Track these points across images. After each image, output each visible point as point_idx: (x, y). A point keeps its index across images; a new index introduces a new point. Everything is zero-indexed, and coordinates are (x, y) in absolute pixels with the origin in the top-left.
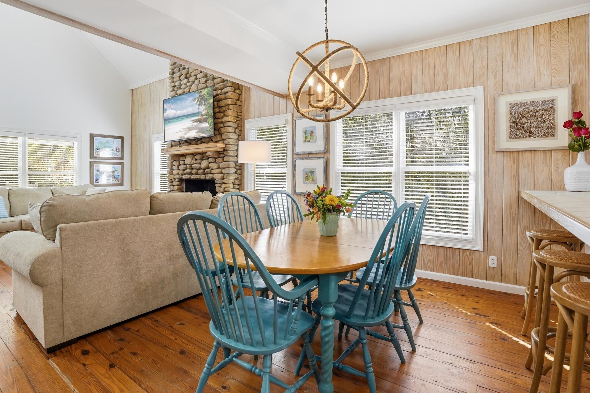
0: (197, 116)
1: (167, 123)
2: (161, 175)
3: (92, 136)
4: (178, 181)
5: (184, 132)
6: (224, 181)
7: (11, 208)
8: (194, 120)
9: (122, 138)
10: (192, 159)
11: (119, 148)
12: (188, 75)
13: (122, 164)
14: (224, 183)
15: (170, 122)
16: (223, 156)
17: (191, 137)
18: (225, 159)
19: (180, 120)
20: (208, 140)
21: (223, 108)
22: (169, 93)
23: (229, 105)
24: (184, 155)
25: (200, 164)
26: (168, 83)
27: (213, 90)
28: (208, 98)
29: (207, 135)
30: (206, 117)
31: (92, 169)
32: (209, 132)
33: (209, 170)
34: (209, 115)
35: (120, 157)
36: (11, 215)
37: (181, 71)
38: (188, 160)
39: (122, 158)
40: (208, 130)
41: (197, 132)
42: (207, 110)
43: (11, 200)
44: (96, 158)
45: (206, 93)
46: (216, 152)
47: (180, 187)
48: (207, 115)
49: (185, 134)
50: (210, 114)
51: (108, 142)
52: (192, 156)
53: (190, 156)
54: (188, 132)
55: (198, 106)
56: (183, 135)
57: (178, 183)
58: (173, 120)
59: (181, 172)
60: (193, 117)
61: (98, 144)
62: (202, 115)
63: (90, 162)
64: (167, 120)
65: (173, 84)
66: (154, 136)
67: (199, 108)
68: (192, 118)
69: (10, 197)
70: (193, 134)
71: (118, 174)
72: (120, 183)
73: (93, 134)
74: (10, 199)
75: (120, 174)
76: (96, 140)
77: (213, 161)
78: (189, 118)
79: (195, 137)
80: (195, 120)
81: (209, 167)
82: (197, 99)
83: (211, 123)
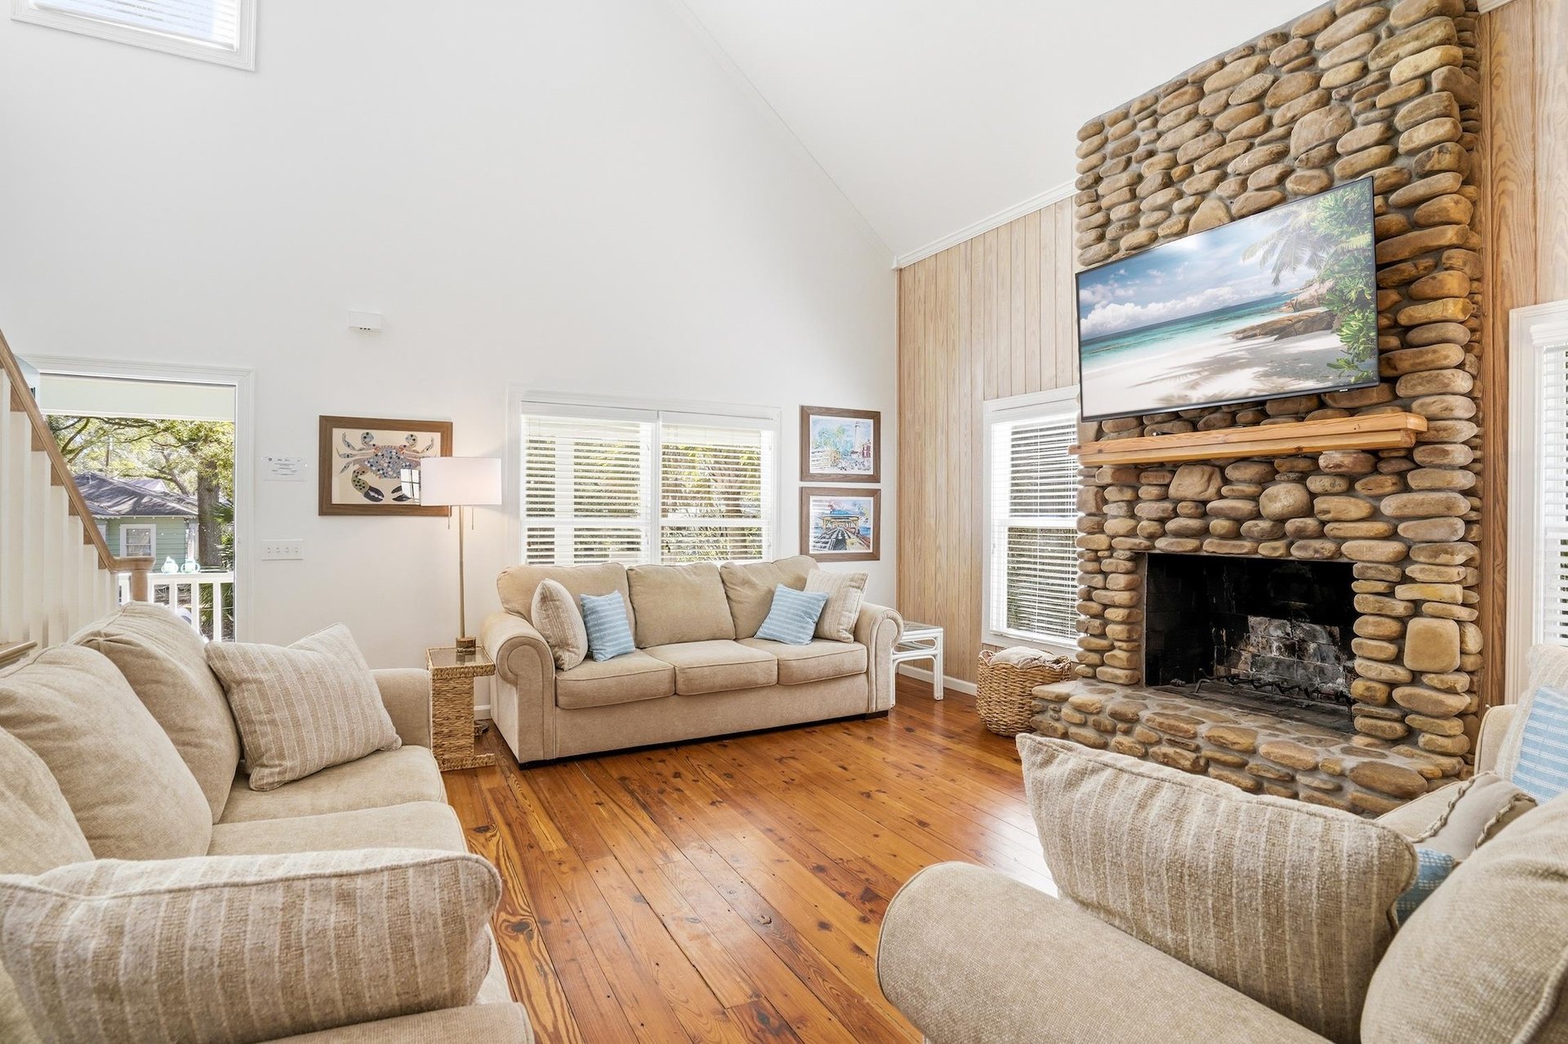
0: (1262, 312)
1: (1094, 353)
2: (1011, 529)
3: (805, 413)
4: (1129, 559)
6: (1411, 570)
7: (636, 623)
8: (1245, 331)
9: (875, 416)
10: (1209, 480)
11: (868, 448)
12: (1176, 172)
13: (875, 494)
14: (1406, 579)
15: (1108, 349)
16: (1405, 465)
17: (1228, 396)
18: (1413, 480)
19: (1166, 335)
20: (1304, 405)
21: (1402, 266)
22: (1080, 251)
23: (1441, 249)
24: (1171, 467)
25: (1255, 498)
26: (1070, 217)
27: (1374, 195)
28: (1336, 232)
29: (1329, 384)
30: (1322, 310)
31: (805, 508)
32: (1347, 371)
33: (1310, 523)
34: (1346, 301)
35: (871, 472)
36: (640, 646)
37: (1134, 166)
38: (1188, 485)
39: (875, 478)
40: (1342, 363)
41: (1266, 375)
42: (1331, 283)
43: (637, 599)
44: (814, 478)
46: (1364, 451)
47: (1134, 580)
48: (1331, 303)
49: (1194, 386)
50: (1353, 295)
51: (844, 430)
52: (1208, 469)
53: (1197, 470)
54: (1207, 378)
57: (1129, 565)
58: (1130, 340)
59: (1146, 526)
60: (1239, 317)
61: (820, 436)
62: (1298, 307)
63: (802, 489)
64: (1091, 345)
65: (1099, 218)
66: (991, 405)
67: (1277, 281)
68: (1231, 322)
69: (634, 590)
70: (1242, 384)
71: (867, 526)
72: (871, 551)
73: (810, 408)
74: (634, 597)
75: (870, 524)
76: (817, 423)
77: (1337, 489)
78: (1218, 325)
79: (1253, 393)
80: (1253, 328)
81: (1309, 511)
82: (1266, 247)
83: (1361, 330)
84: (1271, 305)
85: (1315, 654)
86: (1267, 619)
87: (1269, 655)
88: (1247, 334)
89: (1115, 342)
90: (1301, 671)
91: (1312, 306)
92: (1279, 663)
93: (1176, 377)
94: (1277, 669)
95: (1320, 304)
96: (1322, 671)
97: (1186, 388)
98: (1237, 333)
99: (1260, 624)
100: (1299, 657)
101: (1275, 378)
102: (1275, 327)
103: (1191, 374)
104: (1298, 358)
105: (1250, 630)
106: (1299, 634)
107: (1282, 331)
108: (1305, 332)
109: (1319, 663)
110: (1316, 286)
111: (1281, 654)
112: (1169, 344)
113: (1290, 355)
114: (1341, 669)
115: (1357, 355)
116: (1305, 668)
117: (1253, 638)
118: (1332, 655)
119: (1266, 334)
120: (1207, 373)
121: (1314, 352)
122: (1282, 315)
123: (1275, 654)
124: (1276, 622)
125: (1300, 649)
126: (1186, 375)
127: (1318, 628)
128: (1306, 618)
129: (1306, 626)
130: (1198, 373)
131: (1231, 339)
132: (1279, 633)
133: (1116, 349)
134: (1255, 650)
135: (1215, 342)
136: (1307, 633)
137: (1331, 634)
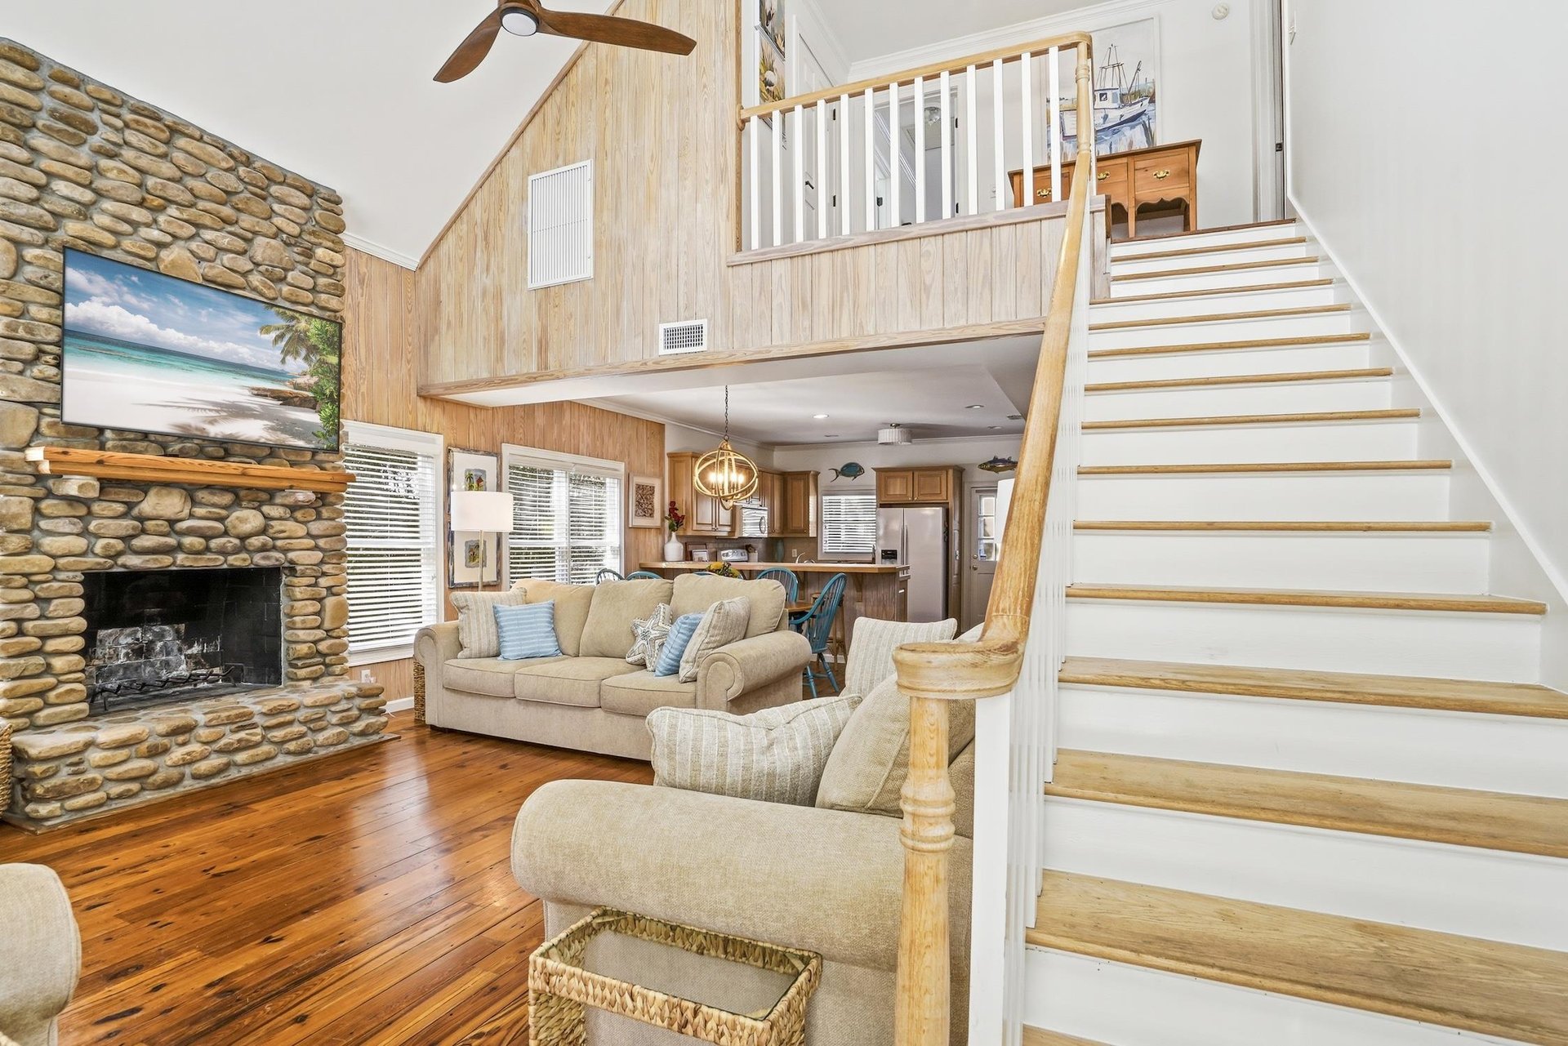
0: (273, 380)
5: (204, 414)
8: (258, 389)
10: (184, 501)
12: (153, 200)
19: (186, 366)
24: (142, 486)
25: (223, 519)
28: (321, 347)
30: (310, 394)
32: (323, 440)
33: (266, 539)
34: (324, 395)
38: (156, 504)
40: (320, 434)
41: (272, 428)
42: (315, 379)
45: (314, 331)
48: (315, 392)
49: (212, 422)
50: (328, 392)
52: (180, 491)
54: (225, 418)
55: (278, 353)
56: (193, 423)
59: (107, 544)
60: (254, 377)
62: (297, 386)
67: (283, 361)
78: (237, 376)
80: (265, 390)
81: (263, 531)
82: (278, 333)
83: (331, 416)
84: (279, 378)
85: (161, 651)
86: (118, 630)
87: (117, 663)
88: (261, 393)
89: (121, 349)
90: (148, 669)
91: (305, 390)
92: (126, 667)
93: (194, 408)
94: (124, 673)
95: (310, 391)
96: (167, 664)
97: (204, 422)
98: (253, 389)
99: (111, 635)
100: (146, 658)
101: (279, 433)
102: (282, 395)
103: (210, 410)
104: (295, 423)
105: (98, 643)
106: (149, 636)
107: (286, 400)
108: (300, 406)
109: (164, 658)
110: (308, 377)
111: (129, 658)
112: (188, 375)
113: (290, 419)
114: (183, 657)
115: (328, 431)
116: (152, 665)
117: (99, 651)
118: (175, 649)
119: (274, 398)
120: (225, 414)
121: (305, 422)
122: (285, 388)
123: (122, 660)
124: (128, 631)
125: (148, 650)
126: (205, 409)
127: (167, 628)
128: (157, 621)
129: (156, 629)
130: (217, 411)
131: (247, 392)
132: (129, 640)
133: (121, 358)
134: (101, 663)
135: (234, 390)
136: (155, 634)
137: (177, 632)
